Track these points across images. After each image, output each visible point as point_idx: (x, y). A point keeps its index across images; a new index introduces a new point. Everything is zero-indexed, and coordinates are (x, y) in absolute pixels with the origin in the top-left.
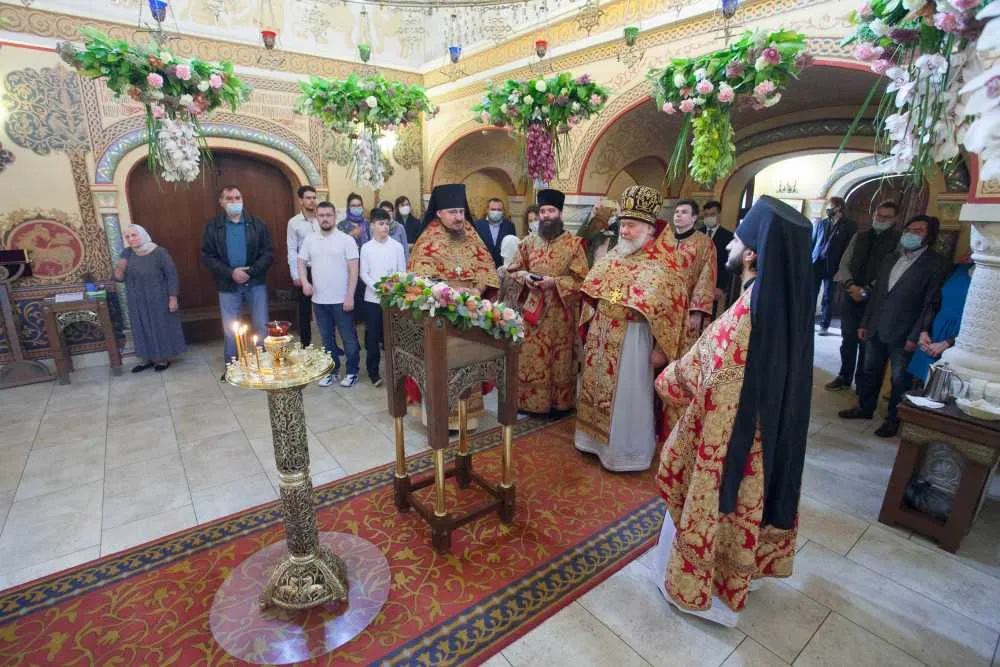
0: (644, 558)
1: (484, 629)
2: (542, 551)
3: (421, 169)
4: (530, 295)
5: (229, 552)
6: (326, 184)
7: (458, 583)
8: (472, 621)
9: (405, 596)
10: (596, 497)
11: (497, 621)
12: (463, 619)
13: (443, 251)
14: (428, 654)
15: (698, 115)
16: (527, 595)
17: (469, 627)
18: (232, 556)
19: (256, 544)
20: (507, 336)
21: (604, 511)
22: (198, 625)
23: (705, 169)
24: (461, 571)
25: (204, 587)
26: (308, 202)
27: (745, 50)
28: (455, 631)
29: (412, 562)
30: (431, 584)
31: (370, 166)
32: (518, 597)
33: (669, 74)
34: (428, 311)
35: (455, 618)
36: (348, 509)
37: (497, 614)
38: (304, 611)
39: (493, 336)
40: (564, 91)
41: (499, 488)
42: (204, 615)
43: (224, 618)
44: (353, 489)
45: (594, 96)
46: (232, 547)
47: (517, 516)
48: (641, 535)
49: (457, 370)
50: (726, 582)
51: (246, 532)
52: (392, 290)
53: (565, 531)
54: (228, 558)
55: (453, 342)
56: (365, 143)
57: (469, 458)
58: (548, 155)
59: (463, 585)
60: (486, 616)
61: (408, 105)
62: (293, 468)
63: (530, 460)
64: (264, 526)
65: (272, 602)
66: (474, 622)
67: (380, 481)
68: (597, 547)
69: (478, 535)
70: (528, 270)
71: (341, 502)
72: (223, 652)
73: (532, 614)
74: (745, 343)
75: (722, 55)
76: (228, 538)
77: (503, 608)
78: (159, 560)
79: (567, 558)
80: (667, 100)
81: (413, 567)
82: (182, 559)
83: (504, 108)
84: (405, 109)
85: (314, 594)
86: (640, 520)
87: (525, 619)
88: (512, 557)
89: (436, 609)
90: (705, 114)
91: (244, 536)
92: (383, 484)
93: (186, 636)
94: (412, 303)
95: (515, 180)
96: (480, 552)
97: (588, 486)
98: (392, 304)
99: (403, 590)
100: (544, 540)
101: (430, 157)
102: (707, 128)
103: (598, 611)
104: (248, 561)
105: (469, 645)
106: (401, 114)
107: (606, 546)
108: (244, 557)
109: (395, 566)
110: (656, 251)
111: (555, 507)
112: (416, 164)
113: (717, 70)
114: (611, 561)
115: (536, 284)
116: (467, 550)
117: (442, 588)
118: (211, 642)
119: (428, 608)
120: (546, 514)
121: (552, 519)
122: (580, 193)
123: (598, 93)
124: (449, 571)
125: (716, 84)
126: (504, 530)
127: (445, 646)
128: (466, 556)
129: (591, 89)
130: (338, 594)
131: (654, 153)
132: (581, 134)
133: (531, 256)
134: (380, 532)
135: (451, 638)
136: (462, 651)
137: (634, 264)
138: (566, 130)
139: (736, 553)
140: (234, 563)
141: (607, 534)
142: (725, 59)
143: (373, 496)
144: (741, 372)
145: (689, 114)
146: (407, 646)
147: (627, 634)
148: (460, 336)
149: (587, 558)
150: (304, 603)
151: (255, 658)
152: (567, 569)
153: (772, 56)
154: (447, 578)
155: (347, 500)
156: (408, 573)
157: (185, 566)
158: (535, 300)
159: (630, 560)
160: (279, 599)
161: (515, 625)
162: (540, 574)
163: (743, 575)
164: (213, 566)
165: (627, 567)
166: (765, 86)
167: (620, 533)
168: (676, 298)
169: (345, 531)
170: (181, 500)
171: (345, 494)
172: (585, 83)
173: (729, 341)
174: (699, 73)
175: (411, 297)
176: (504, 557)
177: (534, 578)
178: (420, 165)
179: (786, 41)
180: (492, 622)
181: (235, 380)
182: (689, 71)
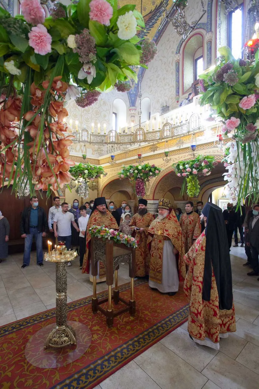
0: (182, 326)
1: (127, 352)
2: (146, 325)
3: (98, 191)
4: (137, 235)
5: (30, 329)
6: (64, 196)
7: (117, 337)
8: (122, 350)
9: (98, 342)
10: (164, 306)
11: (131, 350)
12: (119, 349)
13: (99, 220)
14: (107, 362)
15: (188, 177)
16: (141, 340)
17: (121, 351)
18: (32, 331)
19: (40, 326)
20: (132, 246)
21: (167, 311)
22: (20, 356)
23: (191, 193)
24: (117, 333)
25: (21, 343)
26: (56, 202)
27: (199, 160)
28: (116, 353)
29: (99, 330)
30: (107, 338)
31: (84, 191)
32: (138, 341)
33: (179, 165)
34: (108, 238)
35: (116, 349)
36: (74, 313)
37: (131, 347)
38: (61, 348)
39: (127, 246)
40: (147, 169)
41: (130, 302)
42: (22, 352)
43: (30, 353)
44: (76, 306)
45: (157, 171)
46: (31, 328)
47: (136, 313)
48: (181, 319)
49: (116, 257)
50: (210, 330)
51: (36, 322)
52: (96, 231)
53: (154, 318)
54: (30, 332)
55: (115, 248)
56: (83, 184)
57: (118, 292)
58: (143, 188)
59: (118, 338)
60: (127, 348)
61: (97, 173)
62: (62, 291)
63: (140, 294)
64: (43, 320)
65: (49, 345)
66: (123, 350)
67: (85, 303)
68: (166, 323)
69: (122, 320)
70: (135, 225)
71: (71, 310)
72: (31, 365)
73: (143, 347)
74: (204, 245)
75: (193, 161)
76: (29, 325)
77: (133, 345)
78: (3, 333)
79: (155, 327)
80: (179, 173)
81: (99, 332)
82: (12, 333)
83: (128, 174)
84: (97, 174)
85: (65, 341)
86: (180, 313)
87: (141, 348)
88: (135, 327)
89: (109, 346)
90: (190, 177)
91: (35, 324)
92: (87, 304)
93: (16, 360)
94: (103, 235)
95: (130, 194)
96: (123, 326)
97: (161, 302)
98: (95, 236)
99: (96, 340)
100: (146, 321)
101: (101, 187)
102: (191, 181)
103: (167, 345)
104: (38, 332)
105: (122, 358)
106: (95, 175)
107: (169, 322)
108: (37, 331)
109: (92, 332)
110: (170, 217)
111: (150, 310)
112: (96, 189)
113: (192, 165)
114: (171, 328)
115: (138, 231)
116: (119, 325)
117: (110, 339)
118: (26, 362)
119: (106, 346)
120: (147, 312)
121: (149, 314)
122: (153, 199)
123: (158, 170)
124: (112, 333)
125: (192, 169)
126: (132, 318)
127: (113, 359)
128: (119, 327)
129: (156, 168)
130: (74, 341)
131: (177, 186)
132: (153, 181)
133: (137, 221)
134: (87, 320)
135: (115, 356)
136: (119, 360)
137: (164, 222)
138: (148, 180)
139: (211, 318)
140: (32, 333)
141: (169, 318)
142: (194, 162)
143: (83, 308)
144: (204, 253)
145: (185, 177)
146: (99, 359)
147: (177, 352)
148: (118, 246)
149: (162, 327)
150: (61, 345)
151: (43, 366)
152: (155, 331)
153: (206, 162)
154: (112, 335)
155: (73, 310)
156: (98, 334)
157: (14, 335)
158: (139, 236)
159: (177, 327)
160: (52, 344)
161: (137, 350)
162: (146, 333)
163: (215, 327)
164: (24, 335)
165: (176, 329)
166: (205, 170)
167: (173, 318)
168: (179, 232)
169: (73, 321)
170: (10, 311)
171: (72, 308)
172: (153, 166)
173: (200, 244)
174: (187, 166)
175: (102, 234)
176: (132, 327)
177: (143, 334)
178: (97, 189)
179: (209, 158)
180: (129, 350)
181: (47, 259)
182: (184, 165)
